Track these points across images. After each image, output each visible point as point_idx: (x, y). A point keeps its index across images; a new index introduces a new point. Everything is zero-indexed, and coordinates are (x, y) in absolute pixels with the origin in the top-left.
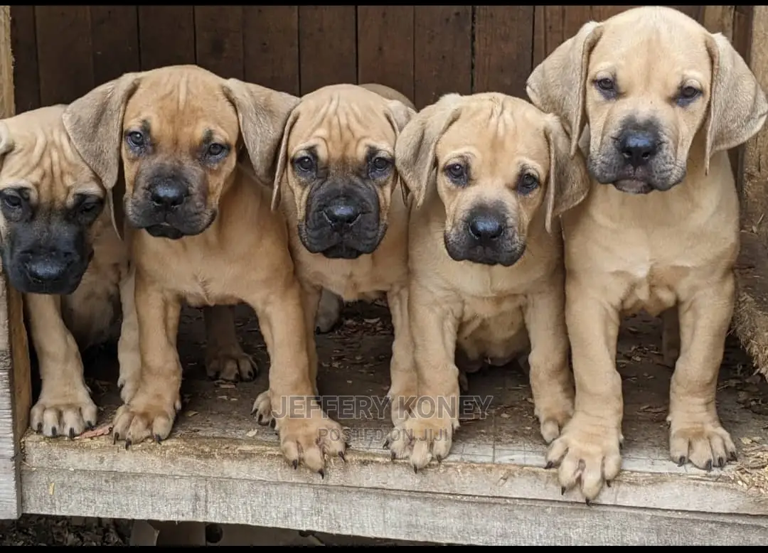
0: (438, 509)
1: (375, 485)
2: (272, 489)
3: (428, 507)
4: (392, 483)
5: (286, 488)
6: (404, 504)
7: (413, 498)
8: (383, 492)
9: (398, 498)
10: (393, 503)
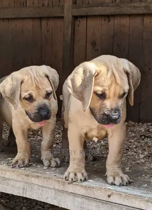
0: (90, 203)
1: (72, 192)
2: (44, 189)
3: (86, 201)
4: (77, 192)
5: (47, 189)
6: (80, 200)
7: (83, 197)
8: (74, 194)
9: (78, 197)
10: (77, 199)
